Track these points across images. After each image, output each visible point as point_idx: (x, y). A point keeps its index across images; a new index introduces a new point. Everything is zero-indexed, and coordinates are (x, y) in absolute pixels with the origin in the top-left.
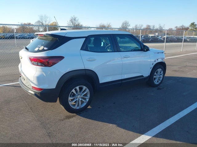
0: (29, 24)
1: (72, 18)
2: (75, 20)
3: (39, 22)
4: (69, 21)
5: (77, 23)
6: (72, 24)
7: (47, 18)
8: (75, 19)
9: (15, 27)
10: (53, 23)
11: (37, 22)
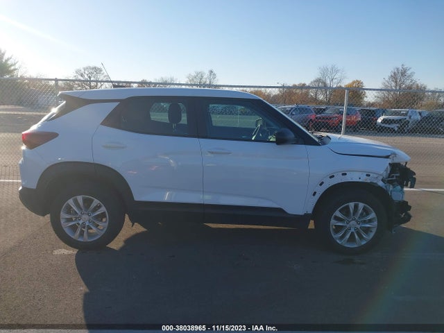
0: (303, 87)
1: (398, 69)
2: (403, 73)
3: (318, 81)
4: (387, 79)
5: (408, 82)
6: (393, 84)
7: (337, 71)
8: (405, 72)
9: (275, 92)
10: (354, 82)
11: (314, 81)
